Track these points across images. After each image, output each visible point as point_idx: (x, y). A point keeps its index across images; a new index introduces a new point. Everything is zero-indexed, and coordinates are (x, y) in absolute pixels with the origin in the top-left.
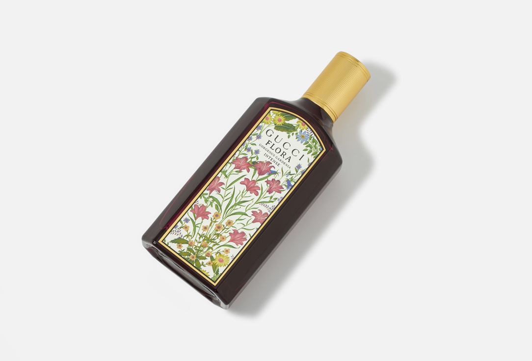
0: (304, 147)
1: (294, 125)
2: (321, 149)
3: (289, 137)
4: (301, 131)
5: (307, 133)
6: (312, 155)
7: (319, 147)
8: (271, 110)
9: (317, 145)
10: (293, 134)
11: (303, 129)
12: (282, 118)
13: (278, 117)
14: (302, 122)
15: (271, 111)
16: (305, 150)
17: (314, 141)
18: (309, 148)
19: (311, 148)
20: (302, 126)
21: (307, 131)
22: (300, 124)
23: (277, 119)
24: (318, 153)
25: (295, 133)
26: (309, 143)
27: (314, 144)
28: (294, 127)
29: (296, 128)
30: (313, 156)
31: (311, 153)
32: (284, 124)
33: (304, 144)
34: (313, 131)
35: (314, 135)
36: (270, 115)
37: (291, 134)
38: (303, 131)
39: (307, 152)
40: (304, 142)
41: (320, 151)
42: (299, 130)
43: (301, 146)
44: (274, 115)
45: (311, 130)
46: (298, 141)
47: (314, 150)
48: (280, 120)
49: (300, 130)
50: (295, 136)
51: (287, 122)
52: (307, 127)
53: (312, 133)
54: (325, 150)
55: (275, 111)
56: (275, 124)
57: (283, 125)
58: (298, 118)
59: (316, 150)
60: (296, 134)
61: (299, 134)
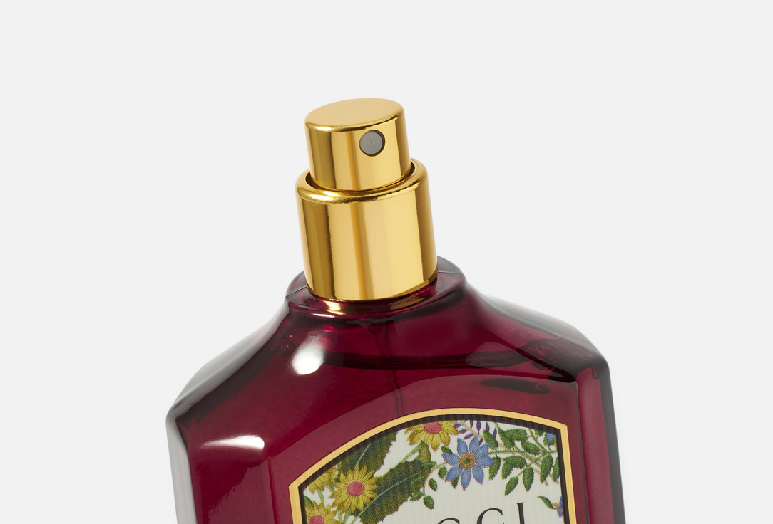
0: (500, 482)
1: (411, 459)
2: (552, 436)
3: (429, 503)
4: (447, 452)
5: (468, 442)
6: (543, 479)
7: (541, 439)
8: (301, 488)
9: (530, 440)
10: (433, 485)
11: (448, 442)
12: (355, 477)
13: (342, 488)
14: (421, 427)
15: (307, 492)
16: (510, 488)
17: (509, 439)
18: (516, 472)
19: (521, 464)
20: (437, 438)
21: (462, 436)
22: (424, 436)
23: (345, 495)
24: (555, 456)
25: (434, 475)
26: (503, 456)
27: (518, 444)
28: (415, 461)
29: (424, 461)
30: (549, 479)
31: (537, 477)
32: (381, 484)
33: (492, 476)
34: (479, 418)
35: (492, 425)
36: (312, 504)
37: (428, 491)
38: (453, 446)
39: (521, 485)
40: (486, 471)
41: (553, 448)
42: (437, 457)
43: (489, 490)
44: (327, 492)
45: (471, 417)
46: (464, 487)
47: (535, 461)
48: (356, 490)
49: (440, 451)
50: (443, 485)
51: (381, 473)
52: (451, 423)
53: (483, 423)
54: (563, 429)
55: (318, 481)
56: (356, 513)
57: (378, 491)
58: (402, 426)
59: (540, 457)
60: (441, 474)
61: (448, 467)
